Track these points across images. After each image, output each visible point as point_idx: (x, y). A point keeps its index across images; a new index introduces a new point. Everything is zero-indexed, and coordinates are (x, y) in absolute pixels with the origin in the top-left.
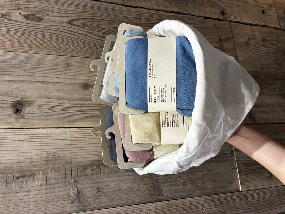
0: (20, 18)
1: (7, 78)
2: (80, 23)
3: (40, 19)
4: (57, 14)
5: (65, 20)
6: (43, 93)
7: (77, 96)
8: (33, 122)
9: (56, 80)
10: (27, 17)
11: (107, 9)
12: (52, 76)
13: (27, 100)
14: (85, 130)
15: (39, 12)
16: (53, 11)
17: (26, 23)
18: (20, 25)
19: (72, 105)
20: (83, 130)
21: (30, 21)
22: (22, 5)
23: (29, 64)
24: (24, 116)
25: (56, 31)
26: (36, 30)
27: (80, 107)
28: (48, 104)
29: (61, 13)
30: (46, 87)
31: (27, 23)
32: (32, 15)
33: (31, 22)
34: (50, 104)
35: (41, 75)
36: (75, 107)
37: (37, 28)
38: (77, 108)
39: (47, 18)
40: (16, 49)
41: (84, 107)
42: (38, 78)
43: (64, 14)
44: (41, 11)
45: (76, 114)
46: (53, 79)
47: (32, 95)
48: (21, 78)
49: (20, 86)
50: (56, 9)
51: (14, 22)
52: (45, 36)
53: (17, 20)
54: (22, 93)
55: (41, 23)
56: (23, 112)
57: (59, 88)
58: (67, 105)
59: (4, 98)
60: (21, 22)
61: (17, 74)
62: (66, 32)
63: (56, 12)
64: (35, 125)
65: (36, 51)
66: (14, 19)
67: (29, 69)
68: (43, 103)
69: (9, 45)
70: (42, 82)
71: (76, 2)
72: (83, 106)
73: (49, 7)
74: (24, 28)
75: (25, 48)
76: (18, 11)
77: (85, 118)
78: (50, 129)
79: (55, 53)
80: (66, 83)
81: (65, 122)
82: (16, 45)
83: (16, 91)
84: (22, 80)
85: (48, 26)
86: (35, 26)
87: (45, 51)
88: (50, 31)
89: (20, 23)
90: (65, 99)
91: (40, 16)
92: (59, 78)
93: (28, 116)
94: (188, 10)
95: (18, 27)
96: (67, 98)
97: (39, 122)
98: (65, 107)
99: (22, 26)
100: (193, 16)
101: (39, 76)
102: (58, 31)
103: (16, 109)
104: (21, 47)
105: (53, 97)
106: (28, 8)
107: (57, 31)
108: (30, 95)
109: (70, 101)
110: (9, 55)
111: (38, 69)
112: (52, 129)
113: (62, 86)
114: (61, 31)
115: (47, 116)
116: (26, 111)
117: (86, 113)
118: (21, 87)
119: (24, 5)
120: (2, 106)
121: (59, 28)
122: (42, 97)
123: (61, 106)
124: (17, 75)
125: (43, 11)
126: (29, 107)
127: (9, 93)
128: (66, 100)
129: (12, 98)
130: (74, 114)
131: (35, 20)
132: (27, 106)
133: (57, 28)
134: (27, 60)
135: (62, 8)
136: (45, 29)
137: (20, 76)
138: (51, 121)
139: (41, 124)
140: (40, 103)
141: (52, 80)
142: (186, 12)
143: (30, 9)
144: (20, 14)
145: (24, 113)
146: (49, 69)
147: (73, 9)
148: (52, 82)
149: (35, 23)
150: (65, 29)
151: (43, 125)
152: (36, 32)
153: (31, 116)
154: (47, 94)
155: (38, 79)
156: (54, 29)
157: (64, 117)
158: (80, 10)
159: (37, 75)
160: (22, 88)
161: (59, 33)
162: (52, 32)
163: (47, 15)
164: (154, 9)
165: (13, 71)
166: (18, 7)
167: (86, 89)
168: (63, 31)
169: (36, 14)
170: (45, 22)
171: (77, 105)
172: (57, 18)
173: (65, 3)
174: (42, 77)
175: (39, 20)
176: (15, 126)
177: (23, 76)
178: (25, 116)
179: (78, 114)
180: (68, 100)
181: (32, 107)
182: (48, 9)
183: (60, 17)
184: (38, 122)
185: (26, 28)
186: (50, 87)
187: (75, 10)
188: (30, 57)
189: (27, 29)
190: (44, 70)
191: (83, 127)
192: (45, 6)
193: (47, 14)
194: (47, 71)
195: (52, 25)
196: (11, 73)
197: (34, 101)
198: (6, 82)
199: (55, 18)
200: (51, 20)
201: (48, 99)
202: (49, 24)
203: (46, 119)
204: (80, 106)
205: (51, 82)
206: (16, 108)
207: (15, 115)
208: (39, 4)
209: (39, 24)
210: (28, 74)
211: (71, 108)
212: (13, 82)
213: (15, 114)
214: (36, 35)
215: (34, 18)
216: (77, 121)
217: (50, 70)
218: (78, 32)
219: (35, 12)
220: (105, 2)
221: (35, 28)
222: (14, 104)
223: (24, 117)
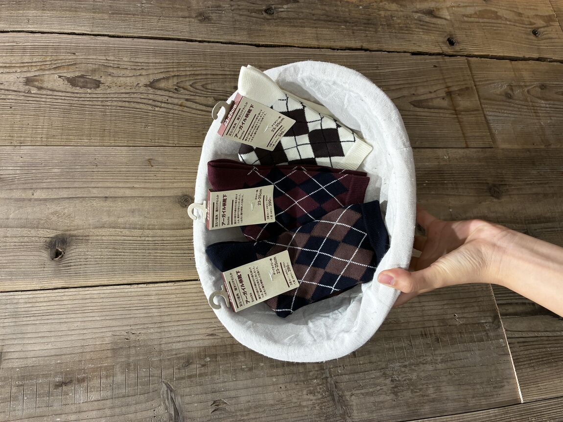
0: (61, 85)
1: (39, 194)
2: (170, 84)
3: (97, 84)
4: (127, 73)
5: (144, 81)
6: (105, 219)
7: (168, 221)
8: (85, 275)
9: (128, 193)
10: (72, 82)
11: (222, 55)
12: (121, 185)
13: (75, 232)
14: (187, 286)
15: (95, 71)
16: (120, 67)
17: (72, 93)
18: (61, 96)
19: (159, 238)
20: (183, 287)
21: (78, 88)
22: (63, 61)
23: (77, 167)
24: (69, 264)
25: (127, 103)
26: (91, 103)
27: (174, 242)
28: (114, 238)
29: (135, 69)
30: (110, 207)
31: (74, 93)
32: (82, 76)
33: (82, 91)
34: (118, 238)
35: (100, 185)
36: (165, 242)
37: (91, 99)
38: (169, 245)
39: (109, 80)
40: (55, 140)
41: (184, 241)
42: (95, 191)
43: (141, 71)
44: (99, 69)
45: (168, 255)
46: (122, 190)
47: (84, 224)
48: (64, 194)
49: (61, 209)
50: (126, 63)
51: (50, 93)
52: (107, 113)
53: (55, 88)
54: (65, 221)
55: (98, 91)
56: (68, 256)
57: (134, 207)
58: (150, 239)
59: (33, 232)
60: (63, 92)
61: (57, 186)
62: (144, 104)
63: (126, 69)
64: (90, 280)
65: (91, 141)
66: (49, 87)
67: (79, 175)
68: (104, 238)
69: (42, 134)
70: (103, 197)
71: (163, 48)
72: (182, 238)
73: (113, 60)
74: (68, 102)
75: (71, 137)
76: (57, 72)
77: (185, 262)
78: (118, 287)
79: (126, 142)
80: (146, 197)
81: (147, 272)
82: (53, 132)
83: (54, 218)
84: (65, 196)
85: (112, 96)
86: (88, 96)
87: (107, 141)
88: (115, 103)
89: (60, 94)
90: (146, 227)
91: (96, 77)
92: (133, 188)
93: (77, 263)
94: (378, 42)
95: (57, 101)
96: (148, 225)
97: (97, 273)
98: (145, 242)
99: (63, 98)
100: (389, 52)
101: (95, 187)
102: (131, 102)
103: (54, 251)
104: (64, 137)
105: (122, 226)
106: (75, 64)
107: (128, 102)
108: (80, 223)
109: (156, 231)
110: (42, 153)
111: (94, 175)
112: (122, 287)
113: (139, 203)
114: (137, 102)
115: (112, 262)
116: (73, 254)
117: (186, 252)
118: (64, 209)
119: (67, 61)
120: (28, 247)
121: (132, 96)
122: (103, 227)
123: (138, 242)
124: (55, 188)
125: (102, 68)
126: (78, 247)
127: (43, 222)
128: (149, 229)
129: (47, 231)
130: (164, 255)
131: (89, 85)
132: (74, 244)
133: (127, 96)
134: (75, 160)
135: (137, 60)
136: (106, 101)
137: (61, 190)
138: (120, 272)
139: (100, 277)
140: (99, 238)
141: (121, 192)
142: (374, 46)
143: (77, 66)
144: (60, 77)
145: (69, 259)
146: (115, 172)
147: (157, 61)
148: (122, 197)
149: (89, 91)
150: (142, 97)
151: (105, 280)
152: (91, 107)
153: (83, 263)
154: (112, 219)
155: (94, 194)
156: (124, 99)
157: (144, 262)
158: (171, 62)
159: (93, 185)
160: (66, 211)
161: (133, 105)
162: (120, 104)
163: (110, 75)
164: (312, 46)
165: (48, 180)
166: (55, 64)
167: (186, 206)
168: (139, 101)
169: (90, 74)
170: (107, 87)
171: (168, 238)
172: (128, 79)
173: (142, 51)
174: (103, 189)
175: (95, 85)
176: (54, 284)
177: (67, 190)
178: (72, 264)
179: (172, 255)
180: (153, 229)
181: (83, 245)
182: (111, 65)
183: (134, 76)
184: (94, 274)
185: (71, 102)
186: (116, 207)
187: (162, 61)
188: (81, 153)
189: (74, 102)
190: (106, 175)
191: (183, 281)
192: (107, 60)
193: (109, 73)
194: (112, 177)
195: (118, 92)
196: (44, 185)
197: (87, 234)
198: (36, 202)
199: (124, 78)
200: (118, 84)
201: (114, 230)
202: (114, 92)
203: (110, 268)
204: (175, 238)
205: (119, 197)
206: (54, 250)
207: (53, 263)
208: (94, 57)
209: (96, 92)
210: (76, 185)
211: (157, 245)
212: (50, 201)
213: (53, 261)
214: (91, 113)
215: (87, 82)
216: (169, 269)
217: (118, 175)
218: (168, 100)
219: (87, 72)
220: (217, 42)
221: (88, 99)
222: (51, 242)
223: (69, 266)
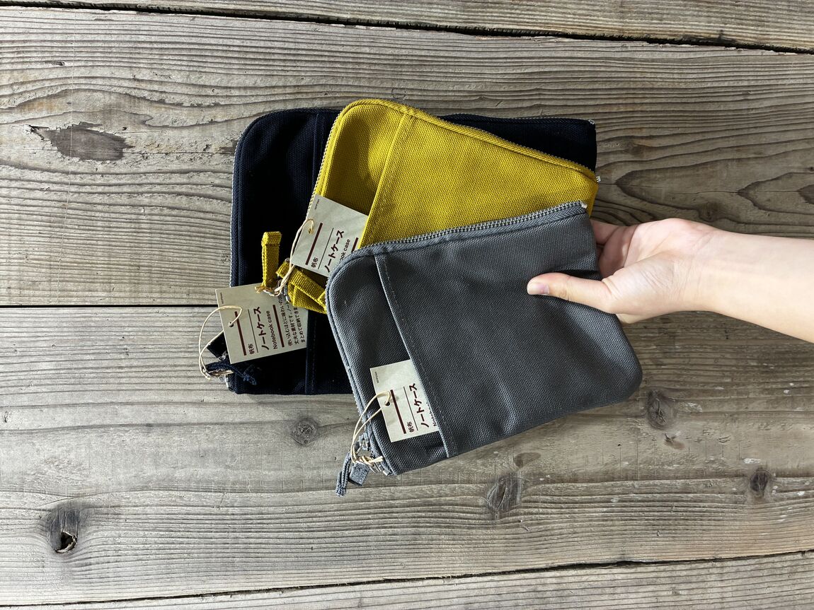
0: (39, 151)
1: (16, 420)
3: (118, 147)
4: (183, 116)
5: (219, 138)
6: (150, 471)
7: (270, 474)
8: (118, 580)
9: (193, 414)
10: (62, 141)
12: (177, 397)
13: (92, 500)
14: (305, 598)
15: (110, 111)
16: (167, 101)
17: (63, 172)
18: (41, 182)
19: (254, 509)
20: (297, 599)
21: (76, 159)
22: (38, 85)
23: (88, 357)
24: (88, 561)
25: (185, 198)
26: (106, 199)
27: (282, 516)
28: (168, 509)
29: (199, 106)
30: (158, 446)
31: (67, 173)
32: (82, 128)
33: (84, 166)
34: (176, 510)
35: (135, 398)
36: (265, 516)
37: (107, 189)
38: (273, 521)
39: (144, 136)
40: (37, 293)
41: (300, 515)
42: (126, 411)
43: (213, 112)
44: (118, 105)
45: (271, 541)
46: (181, 410)
47: (110, 483)
48: (65, 418)
49: (62, 452)
50: (179, 89)
51: (15, 173)
52: (143, 226)
53: (25, 160)
54: (72, 476)
55: (121, 166)
56: (84, 546)
57: (205, 446)
58: (237, 510)
59: (14, 500)
60: (43, 170)
61: (51, 401)
62: (222, 200)
63: (180, 105)
64: (128, 590)
65: (112, 294)
66: (13, 158)
67: (92, 375)
68: (148, 510)
69: (9, 279)
70: (143, 425)
71: (262, 44)
72: (296, 508)
73: (150, 81)
74: (55, 197)
75: (70, 286)
76: (27, 117)
77: (303, 555)
78: (179, 601)
79: (185, 296)
80: (228, 423)
81: (232, 573)
82: (32, 274)
83: (51, 471)
84: (68, 423)
85: (151, 179)
86: (99, 180)
87: (145, 295)
88: (158, 200)
89: (38, 175)
90: (228, 486)
91: (114, 131)
92: (202, 403)
93: (101, 559)
95: (33, 195)
96: (234, 483)
97: (139, 578)
98: (228, 517)
99: (46, 186)
101: (127, 403)
102: (193, 195)
103: (57, 537)
104: (55, 285)
105: (184, 485)
106: (65, 93)
107: (187, 195)
108: (102, 480)
109: (248, 495)
110: (13, 325)
111: (123, 375)
112: (186, 600)
113: (215, 436)
114: (205, 196)
115: (166, 556)
116: (93, 542)
117: (304, 534)
118: (68, 452)
119: (47, 84)
120: (10, 527)
121: (196, 179)
122: (144, 488)
123: (214, 517)
124: (48, 406)
125: (125, 102)
126: (101, 528)
127: (29, 479)
128: (233, 491)
129: (41, 498)
130: (264, 541)
131: (99, 152)
132: (94, 523)
133: (185, 180)
134: (82, 340)
135: (205, 80)
136: (138, 193)
137: (58, 409)
138: (182, 575)
139: (146, 585)
140: (140, 509)
141: (177, 414)
143: (70, 99)
144: (34, 129)
145: (85, 551)
146: (164, 369)
147: (249, 82)
148: (180, 425)
149: (100, 167)
150: (217, 182)
151: (155, 589)
152: (106, 208)
153: (112, 559)
154: (163, 471)
155: (126, 417)
156: (178, 189)
157: (227, 555)
158: (281, 84)
159: (122, 398)
160: (72, 456)
161: (198, 203)
162: (170, 200)
163: (144, 123)
165: (32, 389)
166: (21, 93)
167: (306, 442)
168: (210, 192)
169: (99, 122)
170: (139, 158)
171: (271, 509)
172: (185, 133)
173: (215, 54)
174: (141, 408)
175: (112, 153)
176: (64, 597)
177: (71, 410)
178: (92, 561)
179: (278, 541)
180: (241, 491)
181: (111, 525)
182: (146, 94)
183: (197, 125)
184: (133, 578)
185: (64, 197)
186: (169, 446)
187: (260, 83)
188: (93, 324)
189: (69, 197)
190: (146, 374)
191: (297, 588)
192: (135, 79)
193: (142, 118)
194: (159, 380)
195: (165, 169)
196: (25, 400)
197: (116, 502)
198: (13, 438)
199: (176, 132)
200: (163, 148)
201: (166, 493)
202: (155, 168)
203: (162, 566)
204: (284, 510)
205: (174, 425)
206: (57, 533)
207: (58, 558)
208: (106, 72)
209: (116, 170)
210: (88, 398)
211: (251, 522)
212: (39, 434)
213: (57, 555)
214: (107, 224)
215: (93, 144)
216: (273, 568)
217: (170, 374)
219: (92, 114)
220: (388, 25)
221: (100, 189)
222: (49, 518)
223: (86, 565)
